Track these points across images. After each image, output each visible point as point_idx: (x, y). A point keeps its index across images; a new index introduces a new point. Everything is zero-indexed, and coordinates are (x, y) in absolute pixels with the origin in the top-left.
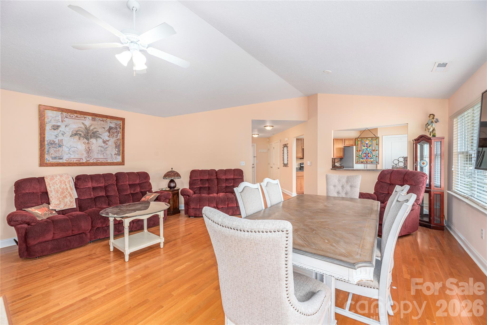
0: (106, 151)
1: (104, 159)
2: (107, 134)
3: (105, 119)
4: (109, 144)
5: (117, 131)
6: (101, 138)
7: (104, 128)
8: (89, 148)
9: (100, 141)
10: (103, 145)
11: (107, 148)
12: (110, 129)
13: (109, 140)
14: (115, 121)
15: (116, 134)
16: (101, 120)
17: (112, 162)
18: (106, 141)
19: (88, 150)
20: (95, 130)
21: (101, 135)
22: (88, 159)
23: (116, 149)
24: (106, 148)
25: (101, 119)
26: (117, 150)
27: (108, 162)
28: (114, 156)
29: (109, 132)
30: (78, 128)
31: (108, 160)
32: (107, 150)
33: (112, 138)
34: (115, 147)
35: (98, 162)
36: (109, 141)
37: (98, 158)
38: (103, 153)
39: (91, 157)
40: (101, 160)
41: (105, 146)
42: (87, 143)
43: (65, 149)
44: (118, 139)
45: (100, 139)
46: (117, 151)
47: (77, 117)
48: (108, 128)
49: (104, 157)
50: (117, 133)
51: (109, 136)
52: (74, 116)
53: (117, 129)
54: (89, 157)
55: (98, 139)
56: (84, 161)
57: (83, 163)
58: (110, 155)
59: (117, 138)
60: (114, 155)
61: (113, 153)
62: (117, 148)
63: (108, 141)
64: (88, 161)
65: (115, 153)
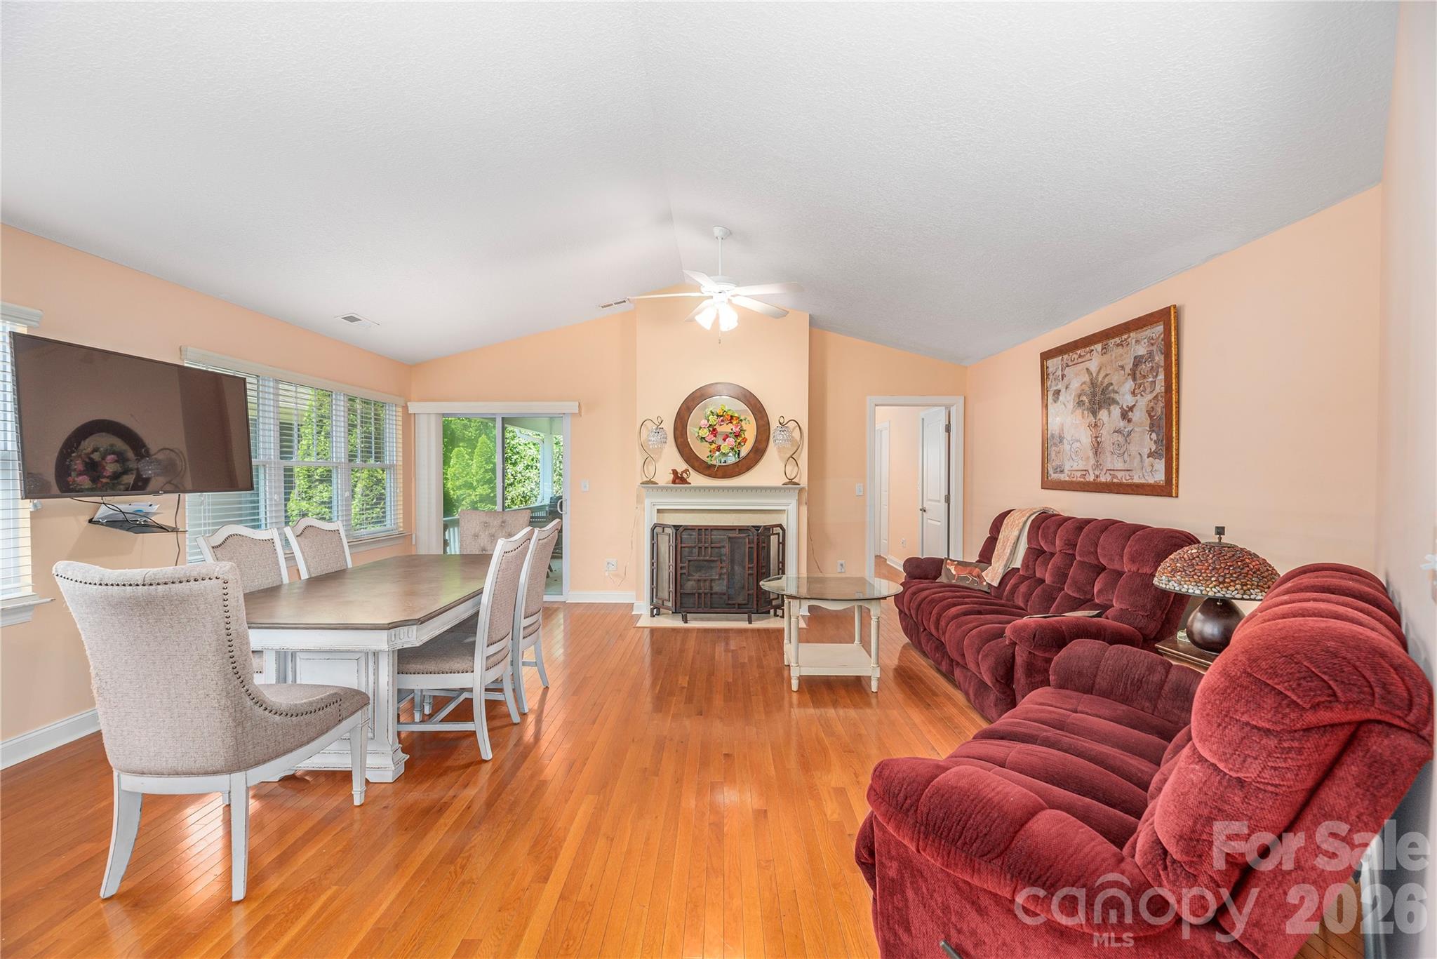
0: (1129, 444)
1: (1124, 470)
2: (1130, 385)
3: (1125, 337)
4: (1134, 419)
5: (1154, 365)
6: (1118, 403)
7: (1122, 367)
8: (1097, 437)
9: (1116, 411)
10: (1122, 424)
11: (1129, 433)
12: (1137, 365)
13: (1134, 405)
14: (1146, 333)
15: (1151, 379)
16: (1118, 345)
17: (1143, 481)
18: (1129, 411)
19: (1096, 445)
20: (1106, 382)
21: (1117, 392)
22: (1097, 473)
23: (1151, 434)
24: (1128, 436)
25: (1118, 340)
26: (1156, 439)
27: (1134, 481)
28: (1147, 461)
29: (1134, 379)
30: (1081, 385)
31: (1135, 477)
32: (1130, 440)
33: (1142, 395)
34: (1150, 428)
35: (1115, 480)
36: (1134, 410)
37: (1114, 470)
38: (1122, 452)
39: (1101, 465)
40: (1119, 475)
41: (1125, 428)
42: (1093, 425)
43: (1066, 446)
44: (1156, 397)
45: (1115, 406)
46: (1155, 442)
47: (1080, 356)
48: (1131, 364)
49: (1127, 467)
50: (1155, 374)
51: (1134, 393)
52: (1076, 356)
53: (1152, 360)
54: (1097, 466)
55: (1112, 407)
56: (1091, 478)
57: (1089, 483)
58: (1139, 456)
59: (1154, 394)
60: (1148, 457)
61: (1146, 451)
62: (1153, 431)
63: (1131, 409)
64: (1097, 477)
65: (1151, 449)
